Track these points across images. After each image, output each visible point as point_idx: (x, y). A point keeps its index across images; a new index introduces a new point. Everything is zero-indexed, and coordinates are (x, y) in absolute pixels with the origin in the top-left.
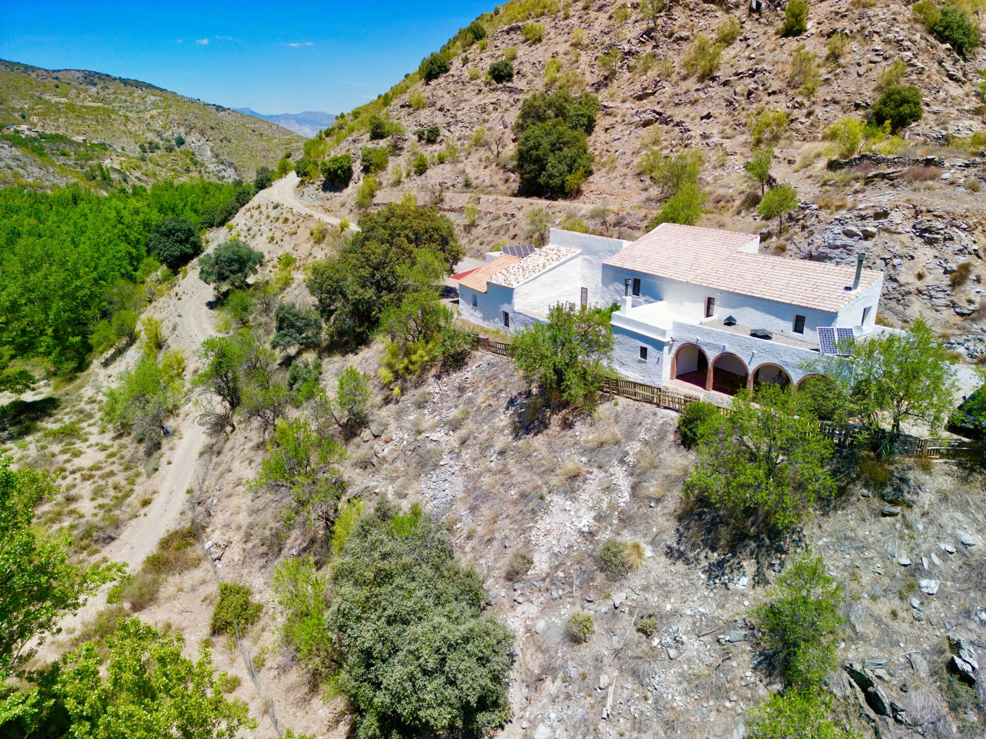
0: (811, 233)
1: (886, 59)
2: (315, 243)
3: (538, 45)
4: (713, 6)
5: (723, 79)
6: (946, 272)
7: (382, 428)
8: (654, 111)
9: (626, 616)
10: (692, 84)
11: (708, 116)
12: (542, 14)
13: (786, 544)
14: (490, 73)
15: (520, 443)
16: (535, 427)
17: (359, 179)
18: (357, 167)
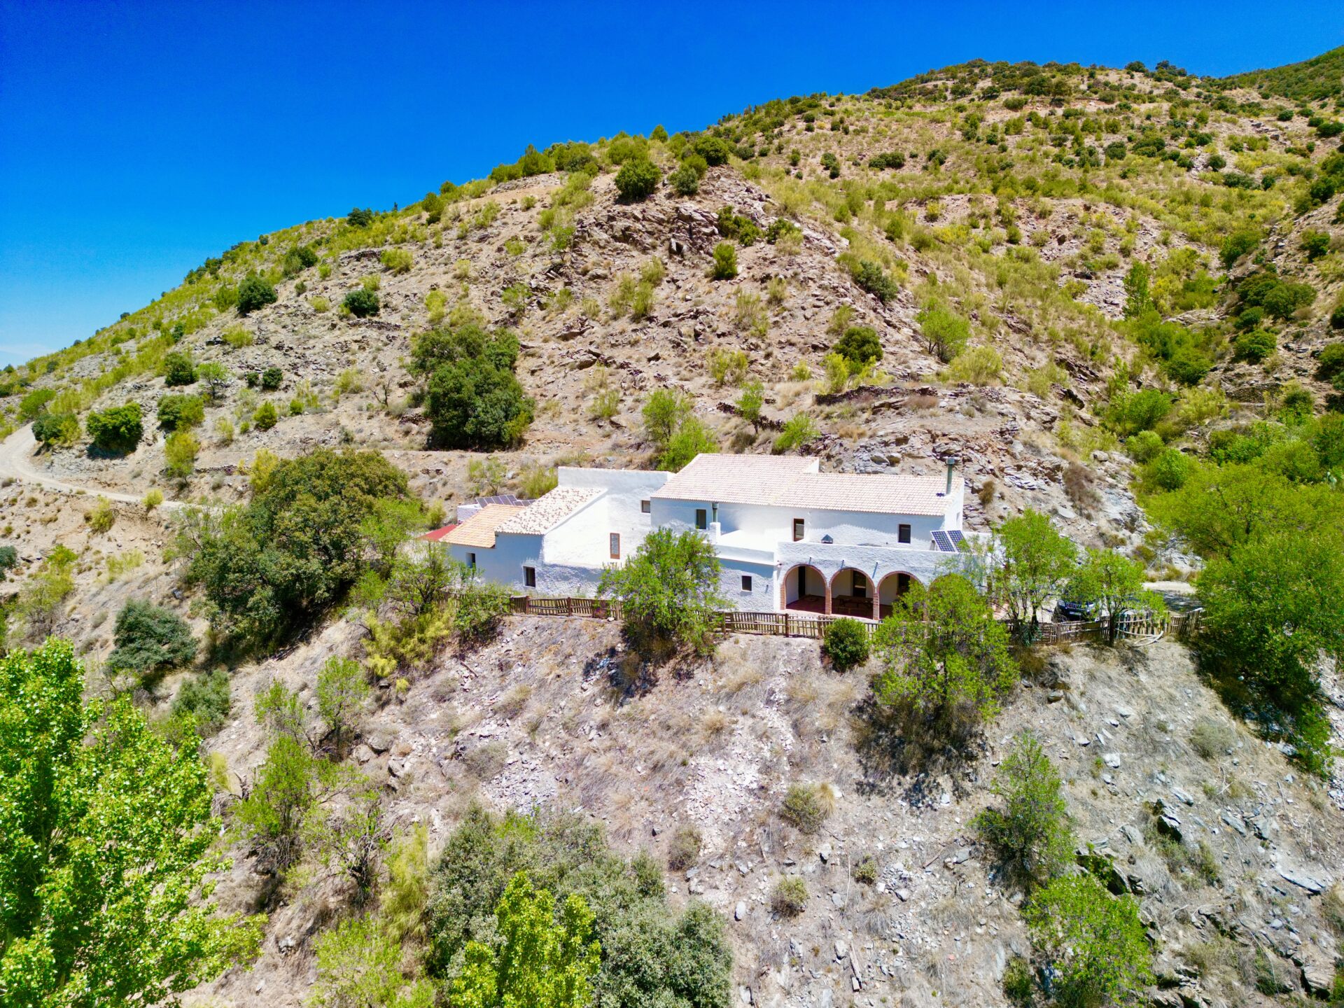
0: (840, 462)
1: (827, 304)
2: (95, 531)
3: (406, 276)
4: (628, 247)
5: (662, 320)
6: (974, 491)
7: (390, 738)
8: (590, 352)
9: (839, 868)
10: (624, 323)
11: (657, 358)
12: (403, 241)
13: (973, 748)
14: (346, 305)
15: (626, 709)
16: (637, 688)
17: (155, 439)
18: (150, 423)
